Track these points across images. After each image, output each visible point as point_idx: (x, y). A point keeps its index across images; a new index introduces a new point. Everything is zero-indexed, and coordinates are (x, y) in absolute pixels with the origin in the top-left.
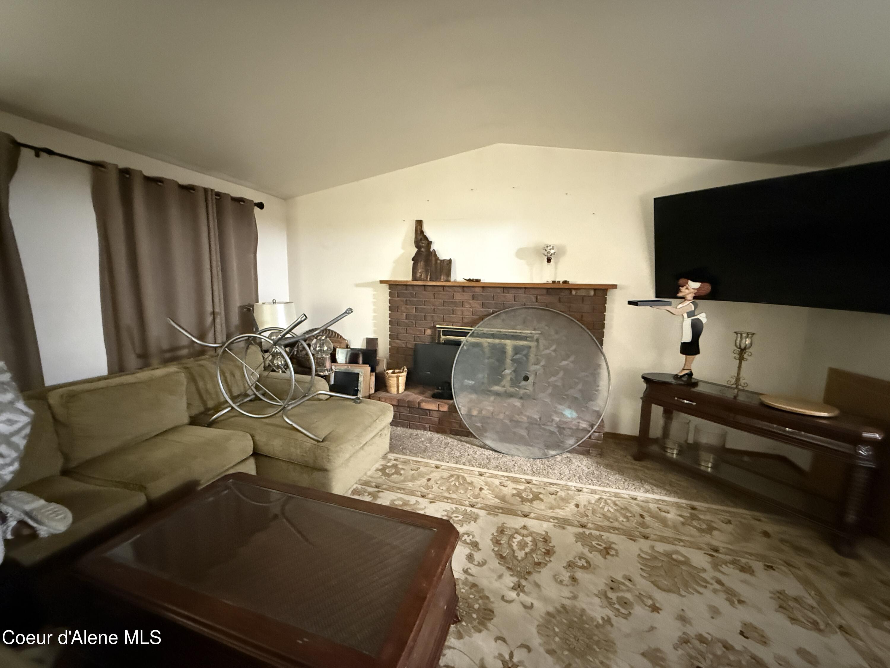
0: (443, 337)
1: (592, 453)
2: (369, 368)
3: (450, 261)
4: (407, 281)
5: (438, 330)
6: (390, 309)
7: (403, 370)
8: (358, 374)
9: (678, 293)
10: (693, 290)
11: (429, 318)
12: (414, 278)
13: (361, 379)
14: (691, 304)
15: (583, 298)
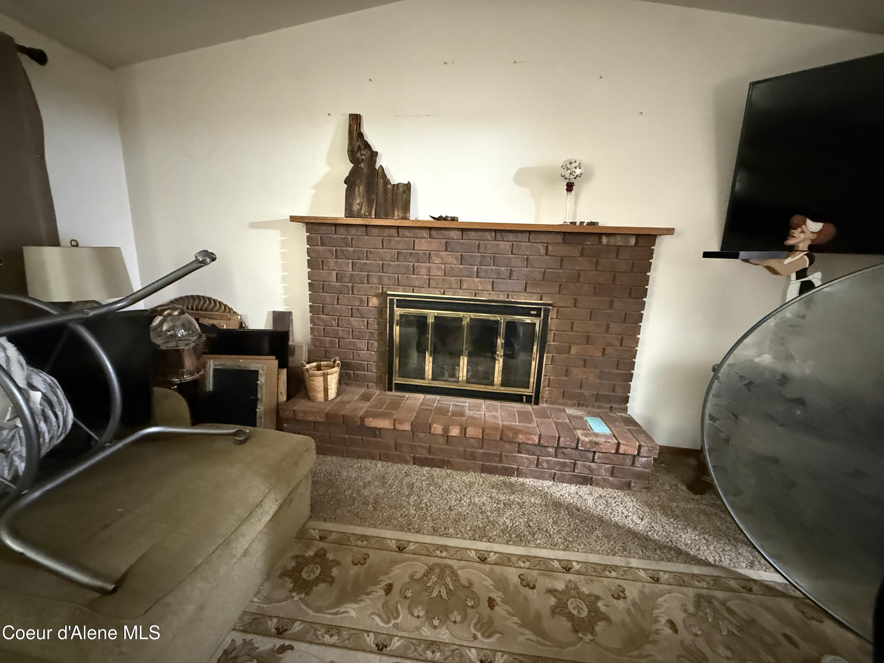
0: (398, 311)
1: (634, 487)
2: (276, 362)
3: (408, 186)
4: (337, 219)
5: (390, 299)
6: (310, 264)
7: (334, 362)
8: (258, 371)
9: (787, 240)
10: (811, 235)
11: (375, 280)
12: (349, 213)
13: (262, 380)
14: (806, 257)
15: (618, 249)
